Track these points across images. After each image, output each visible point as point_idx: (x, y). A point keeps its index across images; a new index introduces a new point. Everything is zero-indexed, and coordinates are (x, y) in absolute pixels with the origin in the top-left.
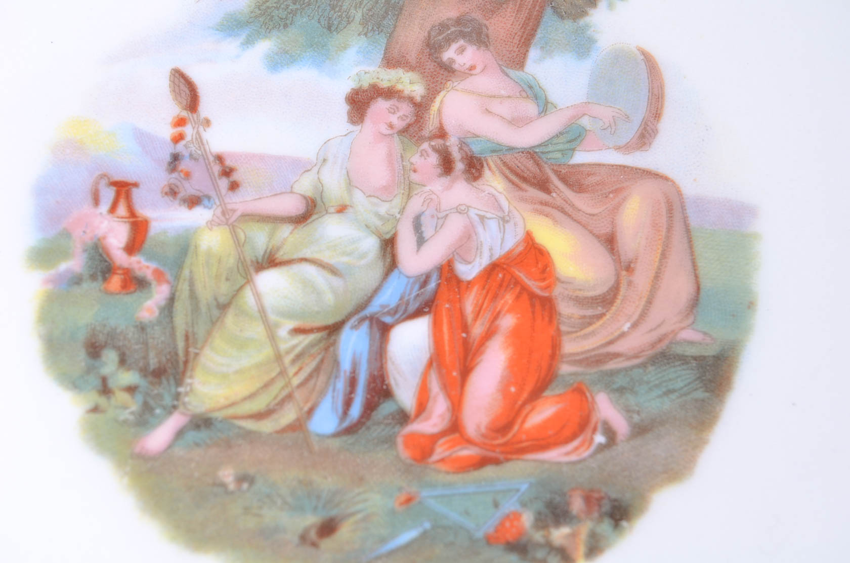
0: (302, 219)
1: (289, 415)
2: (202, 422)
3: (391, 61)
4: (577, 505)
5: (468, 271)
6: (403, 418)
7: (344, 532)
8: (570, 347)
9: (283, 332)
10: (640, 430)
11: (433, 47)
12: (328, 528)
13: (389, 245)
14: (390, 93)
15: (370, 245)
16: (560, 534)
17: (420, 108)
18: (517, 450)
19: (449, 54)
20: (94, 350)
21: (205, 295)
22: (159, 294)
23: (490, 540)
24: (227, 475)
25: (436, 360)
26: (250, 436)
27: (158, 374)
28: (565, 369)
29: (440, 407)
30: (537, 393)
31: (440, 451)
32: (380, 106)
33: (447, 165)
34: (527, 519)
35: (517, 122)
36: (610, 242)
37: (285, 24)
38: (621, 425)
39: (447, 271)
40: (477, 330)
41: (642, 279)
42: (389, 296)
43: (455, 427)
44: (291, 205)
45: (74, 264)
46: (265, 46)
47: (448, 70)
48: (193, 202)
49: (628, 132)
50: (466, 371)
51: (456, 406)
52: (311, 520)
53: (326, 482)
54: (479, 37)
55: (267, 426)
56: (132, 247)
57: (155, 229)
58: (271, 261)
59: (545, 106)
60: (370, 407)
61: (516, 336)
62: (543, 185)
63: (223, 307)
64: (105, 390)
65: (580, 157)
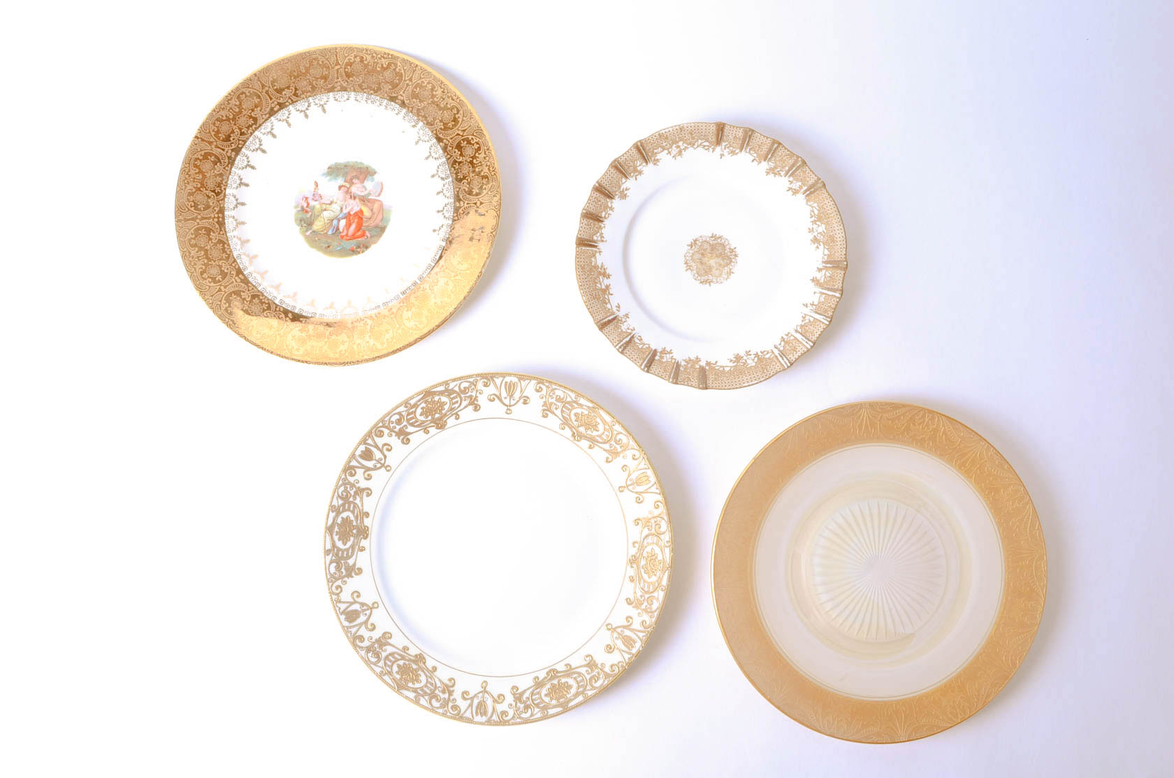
0: (330, 204)
1: (325, 231)
2: (314, 232)
3: (345, 181)
4: (361, 246)
5: (352, 213)
6: (340, 233)
7: (331, 247)
8: (364, 225)
9: (326, 220)
10: (371, 237)
11: (351, 179)
12: (329, 247)
13: (342, 209)
14: (345, 186)
15: (339, 208)
16: (358, 250)
17: (348, 189)
18: (355, 238)
19: (354, 181)
20: (301, 221)
21: (316, 213)
22: (310, 213)
23: (350, 250)
24: (316, 239)
25: (346, 225)
26: (320, 234)
27: (309, 225)
28: (363, 228)
29: (345, 232)
30: (358, 231)
31: (345, 238)
32: (343, 188)
33: (351, 197)
34: (355, 247)
35: (362, 191)
36: (372, 210)
37: (331, 175)
38: (369, 236)
39: (349, 213)
40: (352, 221)
41: (376, 215)
42: (341, 216)
43: (347, 235)
44: (329, 202)
45: (300, 209)
46: (328, 178)
47: (353, 183)
48: (316, 201)
49: (377, 194)
50: (349, 227)
51: (347, 232)
52: (327, 245)
53: (329, 241)
54: (358, 178)
55: (322, 233)
56: (307, 207)
57: (310, 205)
58: (325, 210)
59: (366, 189)
60: (336, 231)
61: (358, 222)
62: (364, 201)
63: (318, 216)
64: (302, 226)
65: (369, 198)
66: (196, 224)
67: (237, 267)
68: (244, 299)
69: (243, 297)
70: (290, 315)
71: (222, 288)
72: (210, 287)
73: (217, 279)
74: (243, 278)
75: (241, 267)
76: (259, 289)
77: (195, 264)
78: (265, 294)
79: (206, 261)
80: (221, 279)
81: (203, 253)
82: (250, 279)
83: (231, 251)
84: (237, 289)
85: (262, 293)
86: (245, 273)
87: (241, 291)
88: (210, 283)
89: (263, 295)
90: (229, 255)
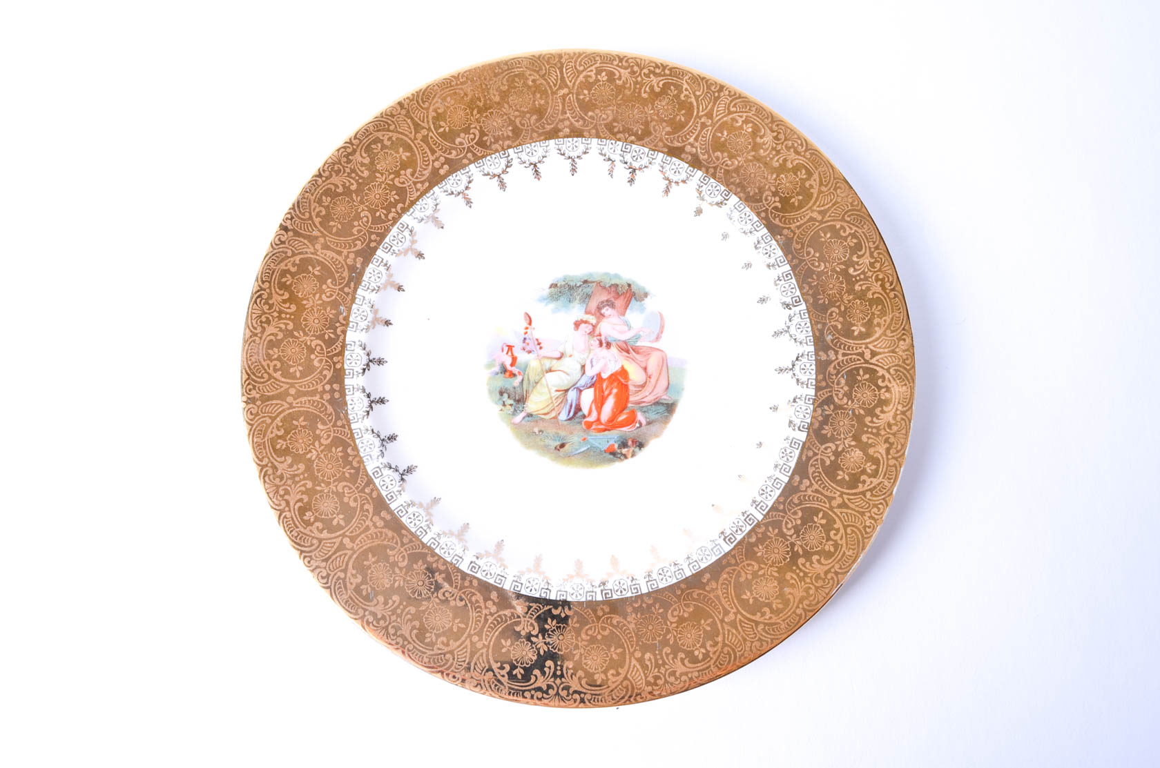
0: (559, 358)
1: (553, 414)
2: (530, 415)
3: (587, 312)
4: (630, 443)
5: (605, 376)
6: (584, 417)
7: (567, 447)
8: (632, 399)
9: (553, 391)
10: (649, 423)
11: (599, 309)
12: (562, 446)
13: (583, 367)
14: (586, 322)
15: (579, 367)
16: (624, 451)
17: (594, 327)
18: (614, 427)
19: (603, 311)
20: (501, 393)
21: (532, 380)
22: (519, 378)
23: (605, 451)
24: (536, 430)
25: (595, 401)
26: (542, 419)
27: (518, 401)
28: (630, 405)
29: (594, 414)
30: (621, 412)
31: (593, 427)
32: (583, 325)
33: (601, 344)
34: (616, 446)
35: (622, 332)
36: (645, 369)
37: (557, 300)
38: (644, 422)
39: (599, 375)
40: (606, 393)
41: (653, 380)
42: (582, 382)
43: (598, 420)
44: (558, 355)
45: (497, 369)
46: (552, 306)
47: (603, 315)
48: (530, 352)
49: (653, 337)
50: (602, 404)
51: (599, 414)
52: (558, 443)
53: (562, 433)
54: (612, 306)
55: (547, 417)
56: (512, 365)
57: (518, 360)
58: (550, 370)
59: (630, 328)
60: (575, 413)
61: (617, 395)
62: (628, 352)
63: (537, 383)
64: (504, 405)
65: (639, 344)
66: (286, 406)
67: (375, 495)
68: (394, 564)
69: (391, 559)
70: (494, 595)
71: (346, 541)
72: (320, 540)
73: (335, 522)
74: (388, 517)
75: (384, 493)
76: (425, 540)
77: (287, 492)
78: (437, 551)
79: (309, 485)
80: (342, 523)
81: (302, 467)
82: (403, 520)
83: (361, 462)
84: (377, 542)
85: (429, 548)
86: (393, 506)
87: (386, 547)
88: (321, 531)
89: (434, 554)
90: (358, 470)
